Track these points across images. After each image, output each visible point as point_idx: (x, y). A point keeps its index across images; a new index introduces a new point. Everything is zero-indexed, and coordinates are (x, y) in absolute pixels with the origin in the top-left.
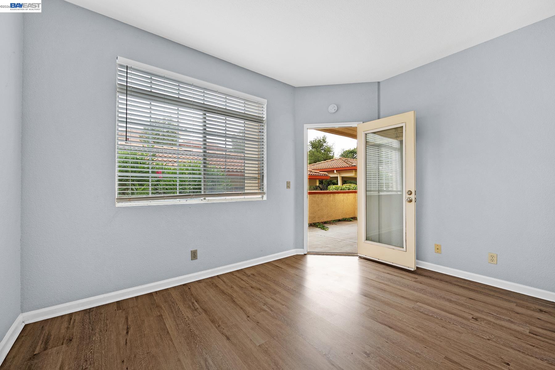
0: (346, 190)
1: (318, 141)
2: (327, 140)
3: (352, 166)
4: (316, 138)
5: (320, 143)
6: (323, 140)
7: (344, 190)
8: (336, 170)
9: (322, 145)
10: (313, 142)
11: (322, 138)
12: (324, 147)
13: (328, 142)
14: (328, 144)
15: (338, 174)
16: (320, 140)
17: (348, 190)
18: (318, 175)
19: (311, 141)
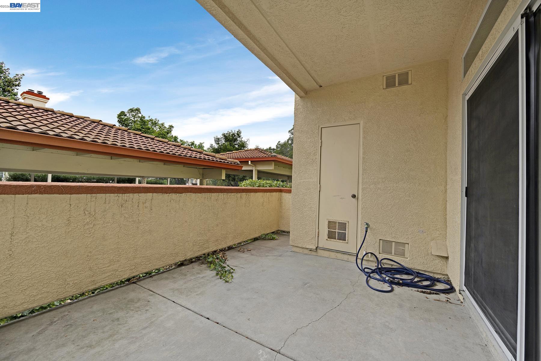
0: (266, 187)
1: (232, 135)
2: (242, 135)
3: (272, 156)
4: (230, 131)
5: (233, 137)
6: (238, 134)
7: (263, 186)
8: (251, 161)
9: (236, 140)
10: (226, 135)
11: (236, 132)
12: (238, 141)
13: (242, 137)
14: (242, 139)
15: (253, 166)
16: (233, 134)
17: (269, 186)
18: (224, 162)
19: (225, 134)
